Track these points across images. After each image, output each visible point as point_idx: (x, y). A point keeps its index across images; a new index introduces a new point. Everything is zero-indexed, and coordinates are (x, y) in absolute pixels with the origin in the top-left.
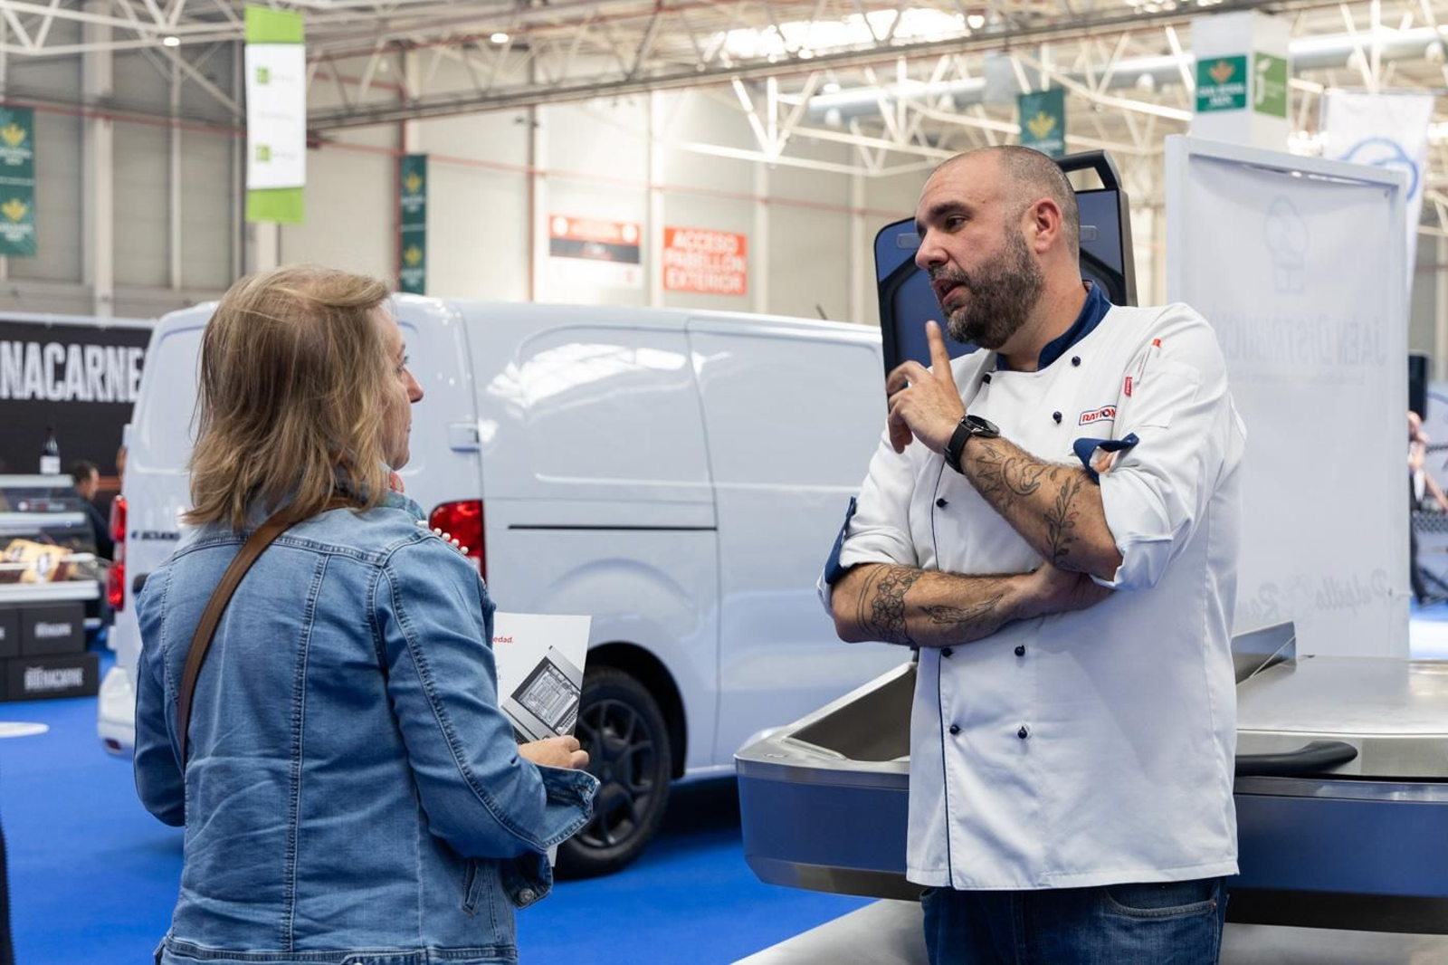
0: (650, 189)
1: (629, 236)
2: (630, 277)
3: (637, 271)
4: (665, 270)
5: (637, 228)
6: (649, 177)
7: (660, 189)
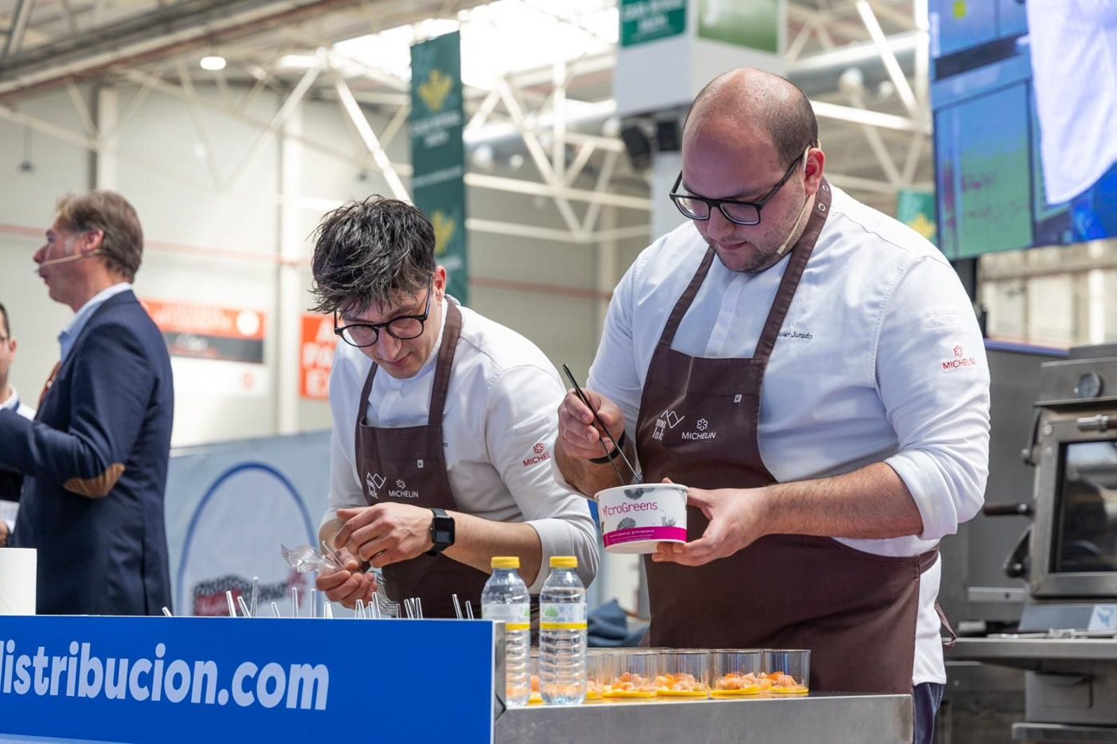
0: (280, 264)
1: (247, 327)
2: (248, 382)
3: (259, 374)
4: (303, 374)
5: (261, 317)
6: (279, 247)
7: (293, 265)
